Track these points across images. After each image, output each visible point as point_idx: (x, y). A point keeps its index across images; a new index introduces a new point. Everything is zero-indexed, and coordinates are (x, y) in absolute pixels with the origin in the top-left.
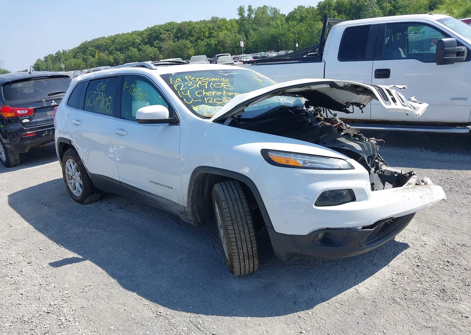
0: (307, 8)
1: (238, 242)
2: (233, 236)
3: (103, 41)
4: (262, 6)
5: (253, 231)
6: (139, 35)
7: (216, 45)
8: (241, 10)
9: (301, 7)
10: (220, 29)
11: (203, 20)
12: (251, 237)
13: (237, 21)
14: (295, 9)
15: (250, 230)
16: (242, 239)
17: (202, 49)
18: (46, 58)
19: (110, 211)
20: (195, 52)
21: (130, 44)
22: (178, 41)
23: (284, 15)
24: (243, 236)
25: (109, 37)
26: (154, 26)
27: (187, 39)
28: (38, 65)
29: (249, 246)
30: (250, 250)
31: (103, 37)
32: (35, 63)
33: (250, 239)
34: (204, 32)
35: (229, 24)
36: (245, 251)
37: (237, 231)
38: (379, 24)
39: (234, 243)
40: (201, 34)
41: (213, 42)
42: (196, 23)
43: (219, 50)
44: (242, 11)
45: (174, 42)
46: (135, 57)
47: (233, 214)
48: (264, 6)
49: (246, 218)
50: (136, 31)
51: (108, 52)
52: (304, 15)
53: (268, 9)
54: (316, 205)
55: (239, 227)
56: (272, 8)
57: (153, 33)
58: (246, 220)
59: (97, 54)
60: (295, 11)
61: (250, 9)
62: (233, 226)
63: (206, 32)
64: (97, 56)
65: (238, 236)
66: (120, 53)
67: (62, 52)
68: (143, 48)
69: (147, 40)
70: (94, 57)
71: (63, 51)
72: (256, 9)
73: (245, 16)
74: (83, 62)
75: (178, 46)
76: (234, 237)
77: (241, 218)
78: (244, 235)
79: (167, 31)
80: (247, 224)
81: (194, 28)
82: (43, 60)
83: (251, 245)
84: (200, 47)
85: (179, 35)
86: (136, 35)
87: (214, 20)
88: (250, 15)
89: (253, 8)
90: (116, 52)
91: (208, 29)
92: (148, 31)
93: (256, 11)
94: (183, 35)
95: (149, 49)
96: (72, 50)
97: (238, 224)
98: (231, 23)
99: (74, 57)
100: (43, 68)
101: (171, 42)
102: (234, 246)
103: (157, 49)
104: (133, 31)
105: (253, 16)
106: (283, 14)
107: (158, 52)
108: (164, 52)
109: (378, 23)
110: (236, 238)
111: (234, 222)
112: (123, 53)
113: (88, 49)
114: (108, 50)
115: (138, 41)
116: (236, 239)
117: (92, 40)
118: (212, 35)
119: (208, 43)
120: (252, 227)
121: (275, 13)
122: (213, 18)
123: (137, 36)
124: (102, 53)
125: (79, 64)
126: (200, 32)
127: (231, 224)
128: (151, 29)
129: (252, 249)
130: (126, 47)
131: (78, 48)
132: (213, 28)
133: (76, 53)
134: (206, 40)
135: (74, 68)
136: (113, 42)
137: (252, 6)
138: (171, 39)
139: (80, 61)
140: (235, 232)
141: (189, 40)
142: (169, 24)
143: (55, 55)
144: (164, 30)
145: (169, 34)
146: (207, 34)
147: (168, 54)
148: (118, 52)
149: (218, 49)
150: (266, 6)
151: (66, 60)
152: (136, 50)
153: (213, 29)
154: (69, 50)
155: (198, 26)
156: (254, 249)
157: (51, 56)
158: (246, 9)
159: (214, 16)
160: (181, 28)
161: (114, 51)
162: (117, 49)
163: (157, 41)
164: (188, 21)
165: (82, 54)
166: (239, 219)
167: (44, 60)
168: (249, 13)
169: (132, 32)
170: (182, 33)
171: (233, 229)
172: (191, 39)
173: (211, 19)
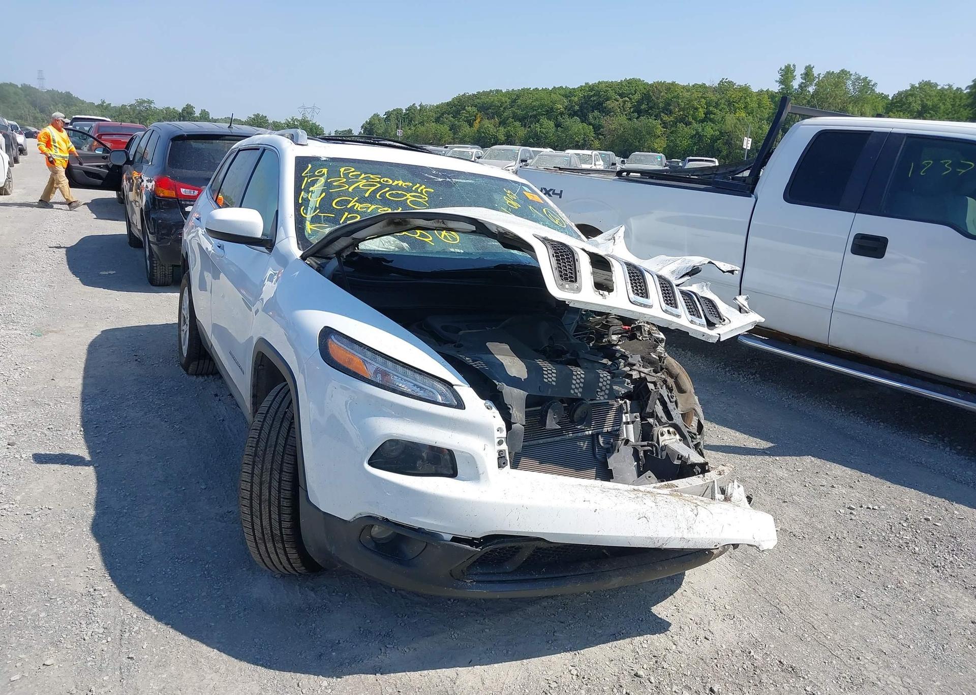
0: (943, 89)
1: (253, 501)
2: (247, 486)
3: (496, 98)
4: (837, 70)
5: (290, 489)
6: (566, 96)
7: (714, 140)
8: (787, 74)
9: (928, 84)
10: (732, 108)
11: (700, 83)
12: (282, 500)
13: (772, 96)
14: (913, 87)
15: (282, 484)
16: (263, 497)
17: (683, 142)
18: (388, 114)
19: (215, 397)
20: (668, 146)
21: (544, 111)
22: (637, 118)
23: (886, 97)
24: (266, 492)
25: (508, 92)
26: (599, 82)
27: (657, 117)
28: (373, 125)
29: (275, 516)
30: (276, 524)
31: (497, 91)
32: (368, 121)
33: (279, 502)
34: (697, 109)
35: (755, 99)
36: (266, 523)
37: (256, 479)
38: (891, 133)
39: (247, 500)
40: (690, 111)
41: (709, 131)
42: (684, 87)
43: (718, 150)
44: (789, 75)
45: (630, 119)
46: (546, 138)
47: (262, 444)
48: (842, 70)
49: (283, 458)
50: (561, 87)
51: (498, 120)
52: (929, 103)
53: (849, 79)
54: (371, 463)
55: (262, 472)
56: (859, 78)
57: (594, 95)
58: (282, 462)
59: (479, 120)
60: (910, 90)
61: (808, 74)
62: (253, 468)
63: (700, 110)
64: (476, 125)
65: (256, 488)
66: (521, 124)
67: (419, 108)
68: (566, 121)
69: (577, 108)
70: (471, 125)
71: (420, 106)
72: (822, 76)
73: (792, 88)
74: (450, 132)
75: (635, 129)
76: (249, 489)
77: (273, 457)
78: (268, 491)
79: (622, 95)
80: (281, 471)
81: (677, 97)
82: (382, 116)
83: (279, 515)
84: (679, 137)
85: (643, 107)
86: (559, 96)
87: (724, 87)
88: (805, 86)
89: (815, 72)
90: (513, 122)
91: (706, 104)
92: (584, 90)
93: (820, 79)
94: (651, 108)
95: (576, 126)
96: (437, 107)
97: (263, 466)
98: (758, 97)
99: (437, 120)
100: (379, 132)
101: (623, 119)
102: (246, 507)
103: (591, 127)
104: (557, 87)
105: (811, 89)
106: (882, 94)
107: (592, 134)
108: (605, 137)
109: (889, 130)
110: (251, 491)
111: (258, 459)
112: (525, 126)
113: (464, 109)
114: (500, 116)
115: (559, 106)
116: (251, 495)
117: (476, 93)
118: (712, 116)
119: (697, 133)
120: (288, 480)
121: (864, 89)
122: (723, 83)
123: (561, 97)
124: (487, 120)
125: (441, 134)
126: (687, 108)
127: (251, 463)
128: (591, 88)
129: (279, 524)
130: (535, 116)
131: (448, 104)
132: (716, 103)
133: (443, 114)
134: (695, 125)
135: (431, 141)
136: (512, 102)
137: (813, 67)
138: (626, 113)
139: (445, 129)
140: (252, 479)
141: (662, 120)
142: (630, 82)
143: (404, 111)
144: (616, 93)
145: (624, 102)
146: (701, 114)
147: (612, 141)
148: (517, 124)
149: (716, 148)
150: (846, 71)
151: (422, 123)
152: (552, 124)
153: (717, 105)
154: (431, 105)
155: (687, 95)
156: (285, 525)
157: (398, 112)
158: (799, 72)
159: (726, 79)
160: (650, 92)
161: (511, 120)
162: (516, 117)
163: (596, 113)
164: (669, 81)
165: (452, 117)
166: (269, 457)
167: (385, 116)
168: (804, 81)
169: (554, 87)
170: (651, 104)
171: (250, 472)
172: (666, 118)
173: (718, 84)
